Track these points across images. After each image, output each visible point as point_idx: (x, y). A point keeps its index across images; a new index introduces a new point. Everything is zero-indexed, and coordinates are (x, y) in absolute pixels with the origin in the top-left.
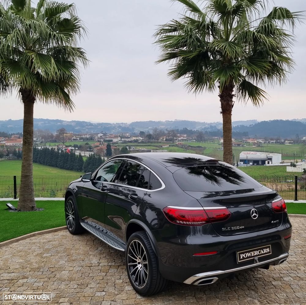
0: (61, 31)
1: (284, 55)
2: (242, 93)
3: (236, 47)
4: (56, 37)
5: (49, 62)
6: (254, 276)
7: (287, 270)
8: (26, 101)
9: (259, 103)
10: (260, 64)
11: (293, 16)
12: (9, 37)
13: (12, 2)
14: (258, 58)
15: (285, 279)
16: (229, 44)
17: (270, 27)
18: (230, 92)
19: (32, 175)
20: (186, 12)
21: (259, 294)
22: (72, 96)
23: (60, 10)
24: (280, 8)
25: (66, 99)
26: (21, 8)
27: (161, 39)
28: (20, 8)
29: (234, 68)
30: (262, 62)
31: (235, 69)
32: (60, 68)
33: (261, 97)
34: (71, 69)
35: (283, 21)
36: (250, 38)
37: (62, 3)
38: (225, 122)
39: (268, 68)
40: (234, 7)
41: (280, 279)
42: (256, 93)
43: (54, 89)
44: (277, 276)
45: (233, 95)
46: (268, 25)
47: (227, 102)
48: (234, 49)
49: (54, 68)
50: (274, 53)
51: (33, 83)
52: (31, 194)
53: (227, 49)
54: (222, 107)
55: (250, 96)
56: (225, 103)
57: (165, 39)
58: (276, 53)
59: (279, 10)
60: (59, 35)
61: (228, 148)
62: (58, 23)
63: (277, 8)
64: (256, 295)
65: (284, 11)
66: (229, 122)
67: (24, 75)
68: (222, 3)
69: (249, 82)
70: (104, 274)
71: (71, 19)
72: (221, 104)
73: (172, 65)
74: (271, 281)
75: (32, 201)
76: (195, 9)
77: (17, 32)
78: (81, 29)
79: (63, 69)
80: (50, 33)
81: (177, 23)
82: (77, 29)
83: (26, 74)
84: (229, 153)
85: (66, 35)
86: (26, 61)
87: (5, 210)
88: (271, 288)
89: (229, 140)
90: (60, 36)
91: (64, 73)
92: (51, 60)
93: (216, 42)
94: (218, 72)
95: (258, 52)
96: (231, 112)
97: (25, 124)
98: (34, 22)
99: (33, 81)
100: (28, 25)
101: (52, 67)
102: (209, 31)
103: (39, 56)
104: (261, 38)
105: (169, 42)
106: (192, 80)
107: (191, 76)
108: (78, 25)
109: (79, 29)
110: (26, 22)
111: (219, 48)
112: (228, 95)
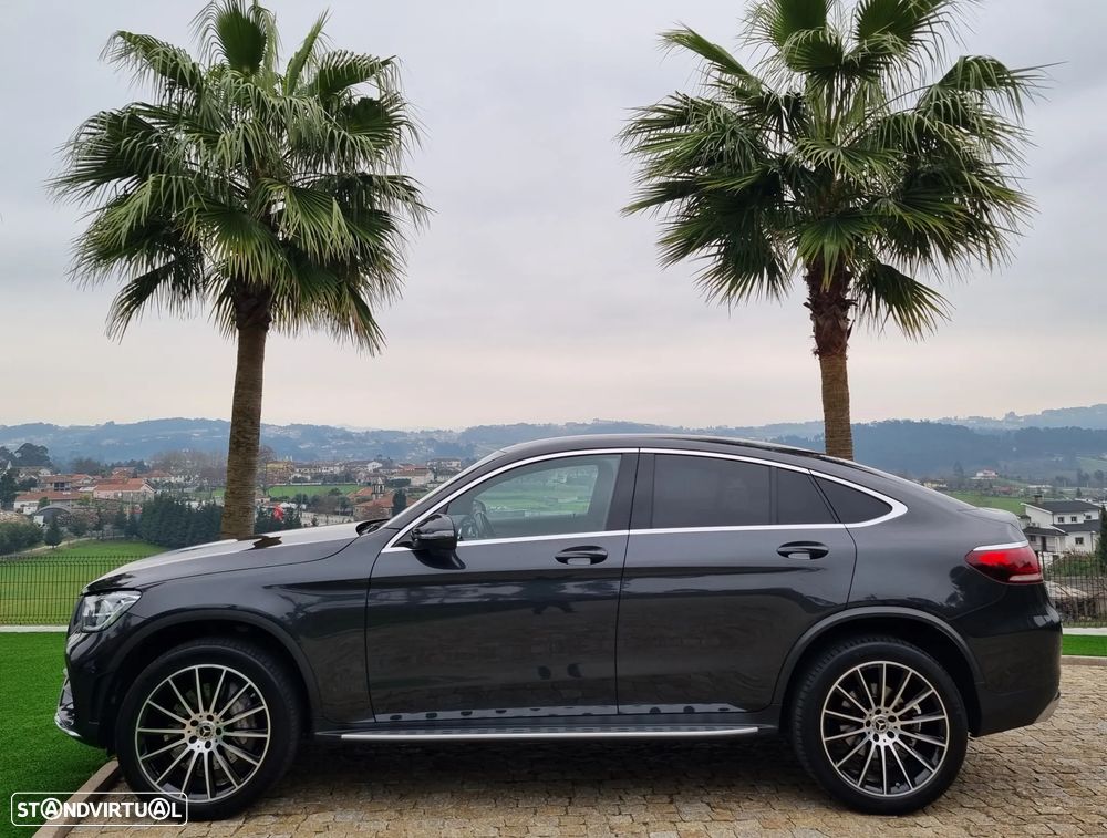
1: (1000, 185)
4: (348, 142)
5: (325, 210)
9: (920, 330)
11: (1015, 80)
12: (224, 138)
13: (226, 55)
18: (841, 294)
23: (361, 74)
24: (976, 60)
26: (248, 71)
27: (645, 144)
28: (246, 70)
32: (354, 229)
33: (928, 311)
34: (382, 231)
37: (365, 54)
38: (828, 380)
45: (850, 303)
47: (833, 322)
49: (339, 226)
51: (279, 266)
54: (817, 337)
55: (890, 310)
57: (657, 142)
59: (975, 63)
60: (358, 138)
62: (346, 110)
63: (970, 59)
65: (989, 67)
66: (840, 379)
67: (256, 246)
69: (890, 267)
71: (382, 98)
72: (813, 328)
73: (667, 218)
76: (730, 66)
77: (245, 129)
78: (403, 127)
79: (361, 231)
80: (332, 132)
81: (686, 104)
82: (393, 129)
83: (260, 243)
89: (843, 431)
90: (360, 140)
91: (363, 240)
92: (332, 204)
93: (812, 144)
96: (845, 351)
98: (294, 103)
100: (278, 108)
101: (335, 223)
102: (780, 122)
103: (298, 193)
104: (943, 133)
105: (666, 152)
106: (721, 262)
107: (719, 253)
108: (399, 116)
109: (400, 128)
110: (270, 102)
111: (823, 159)
112: (835, 302)
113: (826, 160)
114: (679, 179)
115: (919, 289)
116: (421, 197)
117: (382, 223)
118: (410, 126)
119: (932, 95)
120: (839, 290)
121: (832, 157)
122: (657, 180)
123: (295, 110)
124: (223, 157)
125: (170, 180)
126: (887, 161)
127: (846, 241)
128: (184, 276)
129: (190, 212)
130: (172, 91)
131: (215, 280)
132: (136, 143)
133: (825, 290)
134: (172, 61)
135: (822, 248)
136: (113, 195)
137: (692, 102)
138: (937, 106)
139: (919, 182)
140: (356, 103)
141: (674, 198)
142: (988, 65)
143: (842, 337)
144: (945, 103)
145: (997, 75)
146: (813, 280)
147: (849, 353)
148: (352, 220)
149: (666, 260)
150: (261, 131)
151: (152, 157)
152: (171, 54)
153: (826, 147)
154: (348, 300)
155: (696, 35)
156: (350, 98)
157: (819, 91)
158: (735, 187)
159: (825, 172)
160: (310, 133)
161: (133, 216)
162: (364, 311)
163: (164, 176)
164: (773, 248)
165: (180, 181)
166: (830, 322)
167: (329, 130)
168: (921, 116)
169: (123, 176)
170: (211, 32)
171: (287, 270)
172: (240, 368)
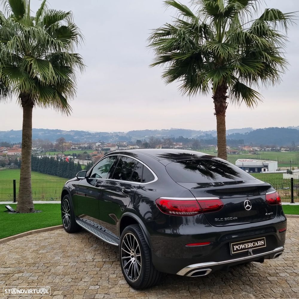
0: (58, 38)
1: (277, 56)
2: (236, 94)
3: (228, 47)
4: (54, 43)
5: (47, 67)
6: (249, 272)
7: (284, 267)
8: (25, 106)
9: (252, 105)
10: (253, 64)
11: (285, 17)
12: (9, 43)
13: (13, 11)
14: (251, 59)
15: (281, 274)
16: (222, 45)
17: (262, 27)
18: (224, 94)
19: (30, 177)
20: (179, 16)
21: (255, 289)
22: (69, 101)
23: (58, 18)
24: (272, 10)
25: (64, 103)
26: (21, 17)
27: (155, 43)
28: (20, 17)
29: (227, 69)
30: (255, 62)
31: (228, 70)
32: (57, 73)
33: (255, 99)
34: (68, 74)
35: (275, 22)
36: (242, 38)
37: (60, 10)
38: (219, 124)
39: (261, 68)
40: (226, 9)
41: (276, 274)
42: (250, 95)
43: (52, 92)
44: (272, 272)
45: (227, 97)
46: (260, 26)
47: (221, 104)
48: (227, 50)
49: (52, 72)
50: (267, 53)
51: (32, 87)
52: (29, 196)
53: (219, 50)
54: (215, 109)
55: (243, 98)
56: (219, 105)
57: (159, 42)
58: (269, 54)
59: (271, 11)
61: (223, 149)
62: (56, 30)
63: (269, 10)
64: (252, 289)
65: (276, 13)
66: (223, 123)
67: (23, 80)
68: (214, 5)
69: (243, 84)
70: (98, 269)
71: (69, 26)
72: (214, 106)
73: (166, 68)
74: (266, 277)
75: (30, 203)
76: (188, 13)
77: (17, 39)
79: (61, 74)
80: (48, 39)
81: (170, 27)
82: (74, 37)
83: (25, 79)
84: (224, 154)
85: (63, 42)
86: (25, 66)
87: (4, 211)
88: (267, 283)
90: (58, 42)
91: (61, 77)
92: (49, 65)
93: (209, 43)
94: (211, 73)
95: (250, 53)
97: (24, 128)
98: (33, 29)
99: (32, 86)
100: (27, 31)
101: (50, 71)
103: (38, 61)
104: (253, 38)
105: (162, 45)
106: (186, 83)
107: (185, 79)
108: (76, 32)
109: (77, 36)
110: (25, 29)
111: (212, 49)
112: (222, 97)
114: (167, 55)
115: (252, 92)
116: (83, 61)
117: (69, 70)
118: (80, 36)
122: (160, 55)
137: (172, 26)
140: (60, 28)
141: (168, 61)
142: (275, 12)
143: (224, 108)
145: (278, 15)
147: (226, 114)
149: (167, 82)
154: (57, 97)
156: (58, 26)
158: (183, 59)
167: (47, 38)
170: (7, 3)
171: (35, 88)
172: (24, 120)
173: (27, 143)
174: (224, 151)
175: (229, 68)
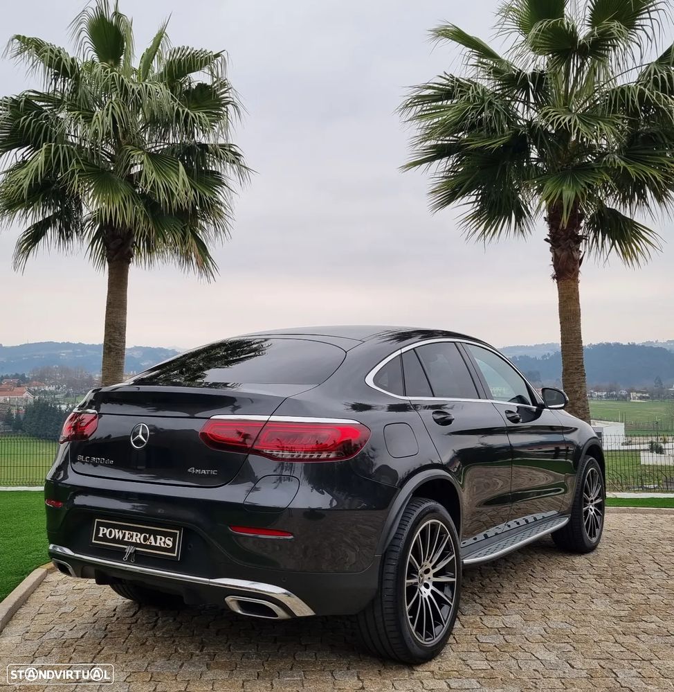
2: (596, 237)
3: (600, 122)
4: (190, 118)
5: (173, 170)
9: (637, 260)
12: (97, 115)
13: (95, 52)
18: (575, 230)
26: (113, 63)
27: (420, 114)
28: (111, 62)
29: (593, 169)
30: (657, 155)
31: (597, 171)
33: (642, 245)
34: (216, 187)
37: (202, 49)
38: (565, 299)
43: (179, 228)
45: (580, 238)
47: (569, 254)
49: (184, 183)
51: (140, 214)
54: (555, 265)
55: (613, 243)
57: (430, 112)
60: (197, 114)
62: (187, 92)
66: (574, 298)
67: (122, 198)
69: (615, 210)
71: (213, 84)
73: (435, 174)
76: (486, 53)
77: (113, 107)
78: (230, 107)
79: (201, 187)
80: (178, 110)
81: (452, 82)
82: (222, 108)
84: (578, 369)
85: (210, 116)
90: (199, 116)
91: (202, 194)
92: (178, 166)
93: (554, 112)
94: (556, 180)
96: (577, 276)
97: (110, 309)
98: (149, 86)
99: (139, 211)
100: (136, 92)
101: (180, 180)
102: (527, 95)
103: (153, 157)
104: (660, 101)
105: (436, 120)
106: (478, 208)
107: (476, 201)
108: (227, 97)
109: (227, 108)
110: (131, 86)
111: (563, 124)
112: (570, 237)
113: (565, 124)
114: (446, 142)
115: (637, 227)
116: (244, 161)
117: (215, 180)
118: (235, 106)
119: (650, 71)
120: (574, 228)
121: (570, 121)
122: (429, 143)
123: (150, 94)
124: (96, 130)
125: (58, 148)
126: (614, 124)
127: (580, 187)
128: (67, 223)
129: (73, 172)
130: (56, 80)
131: (89, 226)
132: (31, 120)
133: (563, 227)
134: (56, 56)
135: (561, 194)
136: (14, 161)
137: (457, 80)
138: (655, 80)
139: (639, 140)
140: (194, 87)
141: (441, 157)
143: (576, 264)
144: (662, 77)
146: (553, 220)
147: (580, 278)
148: (193, 178)
149: (435, 207)
150: (124, 109)
151: (43, 131)
152: (56, 51)
153: (565, 113)
154: (191, 240)
155: (459, 29)
156: (190, 84)
157: (558, 69)
158: (493, 146)
159: (563, 134)
160: (161, 110)
161: (31, 175)
162: (202, 248)
163: (53, 144)
164: (520, 196)
165: (65, 149)
166: (564, 254)
167: (176, 108)
168: (642, 87)
169: (22, 146)
170: (84, 34)
171: (145, 217)
172: (110, 292)
173: (116, 343)
174: (579, 362)
175: (598, 168)
